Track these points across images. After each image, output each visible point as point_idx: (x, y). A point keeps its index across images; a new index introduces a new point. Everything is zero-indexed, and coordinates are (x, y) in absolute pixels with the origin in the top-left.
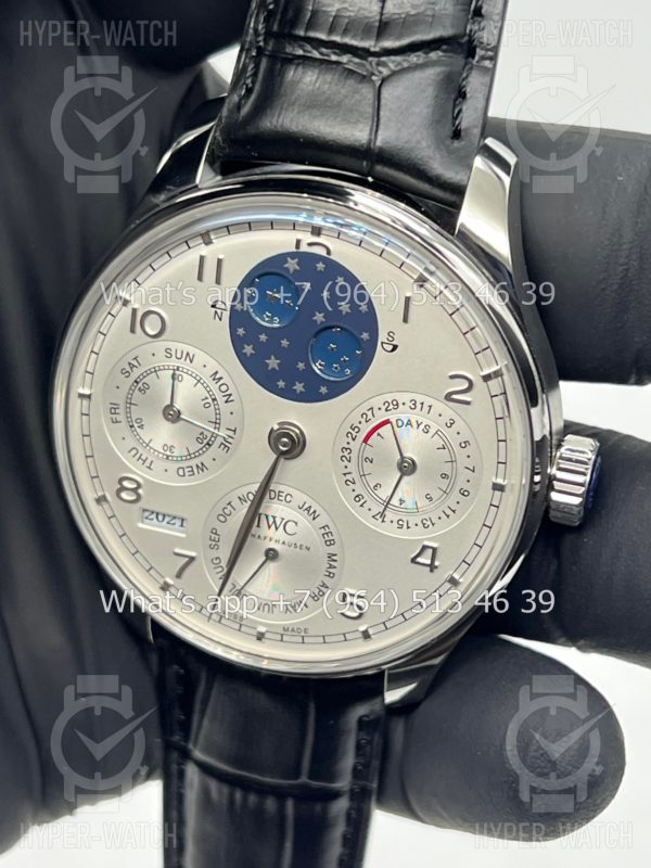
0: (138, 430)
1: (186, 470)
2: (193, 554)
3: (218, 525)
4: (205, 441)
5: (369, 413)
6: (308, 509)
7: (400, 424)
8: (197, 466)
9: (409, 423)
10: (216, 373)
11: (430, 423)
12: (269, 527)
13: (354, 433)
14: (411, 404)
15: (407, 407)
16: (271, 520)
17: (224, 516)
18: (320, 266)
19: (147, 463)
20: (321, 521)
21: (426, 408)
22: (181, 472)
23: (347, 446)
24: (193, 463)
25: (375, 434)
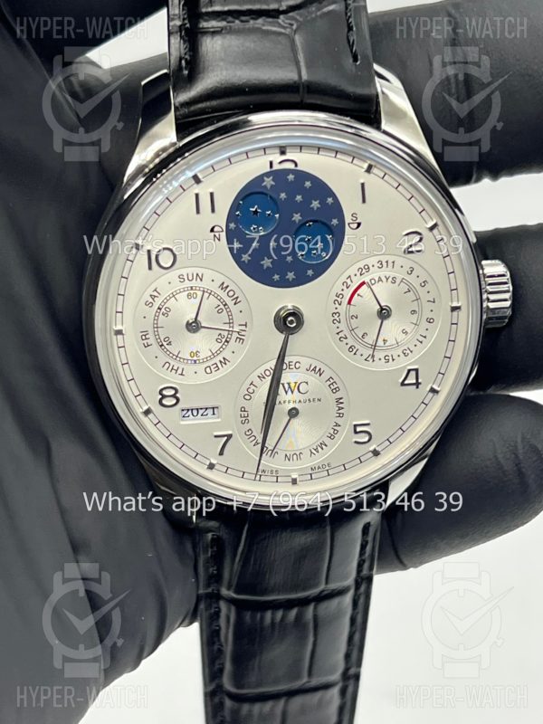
0: (167, 347)
1: (212, 367)
2: (230, 432)
3: (245, 404)
4: (224, 340)
5: (349, 281)
6: (314, 370)
7: (373, 282)
8: (221, 362)
9: (380, 280)
10: (223, 283)
11: (396, 275)
12: (286, 392)
13: (339, 300)
14: (379, 265)
15: (376, 267)
16: (286, 386)
17: (249, 395)
18: (291, 177)
19: (179, 371)
20: (326, 376)
21: (390, 265)
22: (208, 370)
23: (336, 311)
24: (216, 360)
25: (356, 295)
